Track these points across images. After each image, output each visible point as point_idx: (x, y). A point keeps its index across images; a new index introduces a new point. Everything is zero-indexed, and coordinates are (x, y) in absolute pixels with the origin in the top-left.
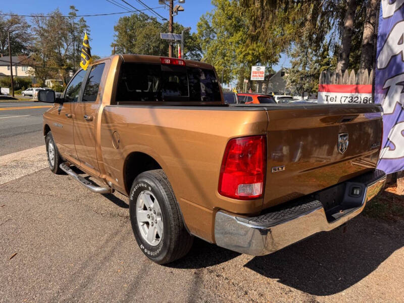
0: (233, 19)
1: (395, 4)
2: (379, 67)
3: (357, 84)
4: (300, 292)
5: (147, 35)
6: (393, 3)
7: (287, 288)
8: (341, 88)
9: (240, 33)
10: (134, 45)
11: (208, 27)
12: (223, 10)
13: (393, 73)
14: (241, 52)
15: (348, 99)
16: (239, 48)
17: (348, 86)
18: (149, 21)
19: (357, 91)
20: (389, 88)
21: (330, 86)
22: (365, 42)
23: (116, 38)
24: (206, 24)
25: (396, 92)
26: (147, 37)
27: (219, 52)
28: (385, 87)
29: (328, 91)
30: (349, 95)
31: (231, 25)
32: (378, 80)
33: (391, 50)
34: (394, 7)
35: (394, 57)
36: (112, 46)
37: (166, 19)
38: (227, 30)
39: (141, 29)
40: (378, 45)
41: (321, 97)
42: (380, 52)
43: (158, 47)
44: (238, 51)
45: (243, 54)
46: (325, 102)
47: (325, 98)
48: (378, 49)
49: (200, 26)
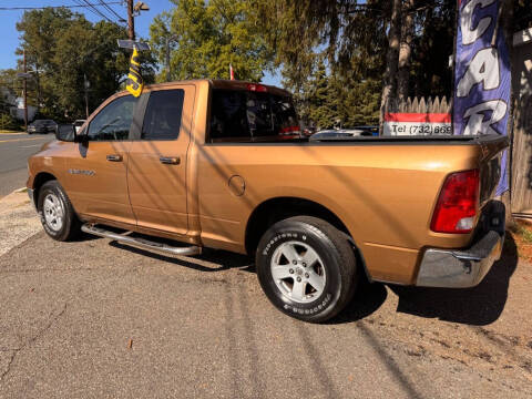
0: (200, 24)
1: (476, 32)
2: (458, 95)
3: (428, 112)
4: (465, 326)
5: (72, 38)
6: (474, 29)
7: (453, 324)
8: (411, 117)
9: (211, 43)
10: (54, 53)
11: (166, 32)
12: (186, 9)
13: (474, 102)
14: (214, 68)
15: (418, 129)
16: (210, 61)
17: (418, 115)
18: (73, 18)
19: (427, 120)
20: (469, 117)
21: (399, 115)
22: (403, 63)
23: (23, 42)
24: (163, 27)
25: (477, 121)
26: (72, 41)
27: (183, 66)
28: (466, 116)
29: (396, 121)
30: (419, 124)
31: (197, 31)
32: (458, 109)
33: (473, 78)
34: (475, 34)
35: (476, 85)
36: (17, 53)
37: (124, 21)
38: (192, 37)
39: (62, 30)
40: (457, 71)
41: (388, 128)
42: (459, 79)
43: (91, 56)
44: (209, 66)
45: (218, 69)
46: (393, 134)
47: (392, 128)
48: (457, 77)
49: (154, 30)
